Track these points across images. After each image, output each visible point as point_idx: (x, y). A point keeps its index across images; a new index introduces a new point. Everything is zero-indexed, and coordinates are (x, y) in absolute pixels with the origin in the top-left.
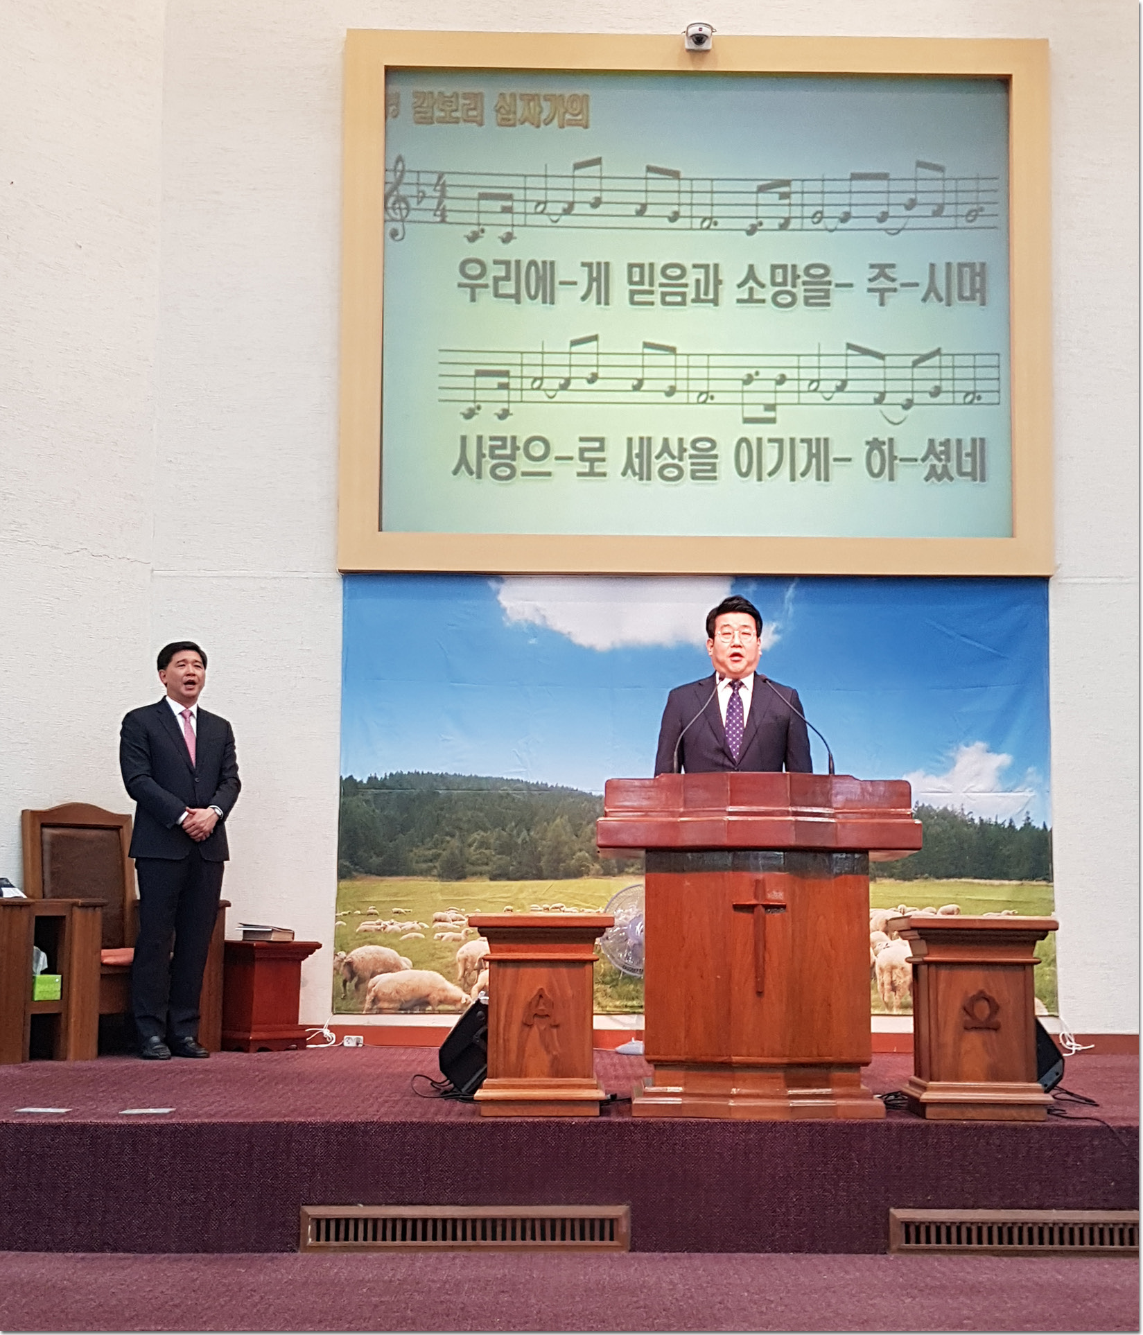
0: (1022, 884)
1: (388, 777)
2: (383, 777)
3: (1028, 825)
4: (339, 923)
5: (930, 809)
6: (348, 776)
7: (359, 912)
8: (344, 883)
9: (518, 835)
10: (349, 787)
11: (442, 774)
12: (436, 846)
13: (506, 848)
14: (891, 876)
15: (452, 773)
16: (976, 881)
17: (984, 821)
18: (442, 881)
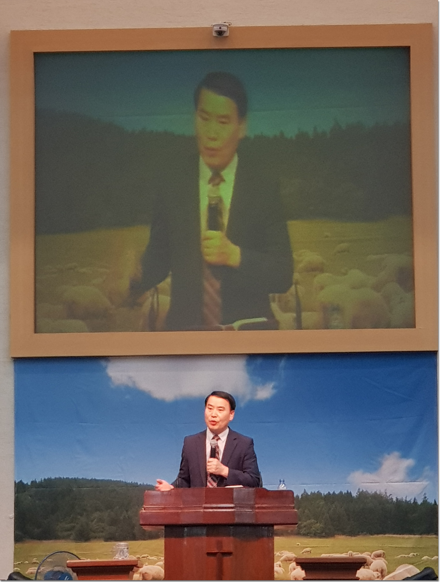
0: (421, 537)
1: (43, 481)
2: (40, 480)
3: (425, 502)
4: (16, 569)
5: (367, 493)
6: (19, 480)
7: (27, 562)
8: (19, 545)
9: (121, 514)
10: (20, 487)
11: (75, 478)
12: (72, 522)
13: (114, 522)
14: (344, 534)
15: (81, 478)
16: (394, 536)
17: (399, 500)
18: (76, 542)
